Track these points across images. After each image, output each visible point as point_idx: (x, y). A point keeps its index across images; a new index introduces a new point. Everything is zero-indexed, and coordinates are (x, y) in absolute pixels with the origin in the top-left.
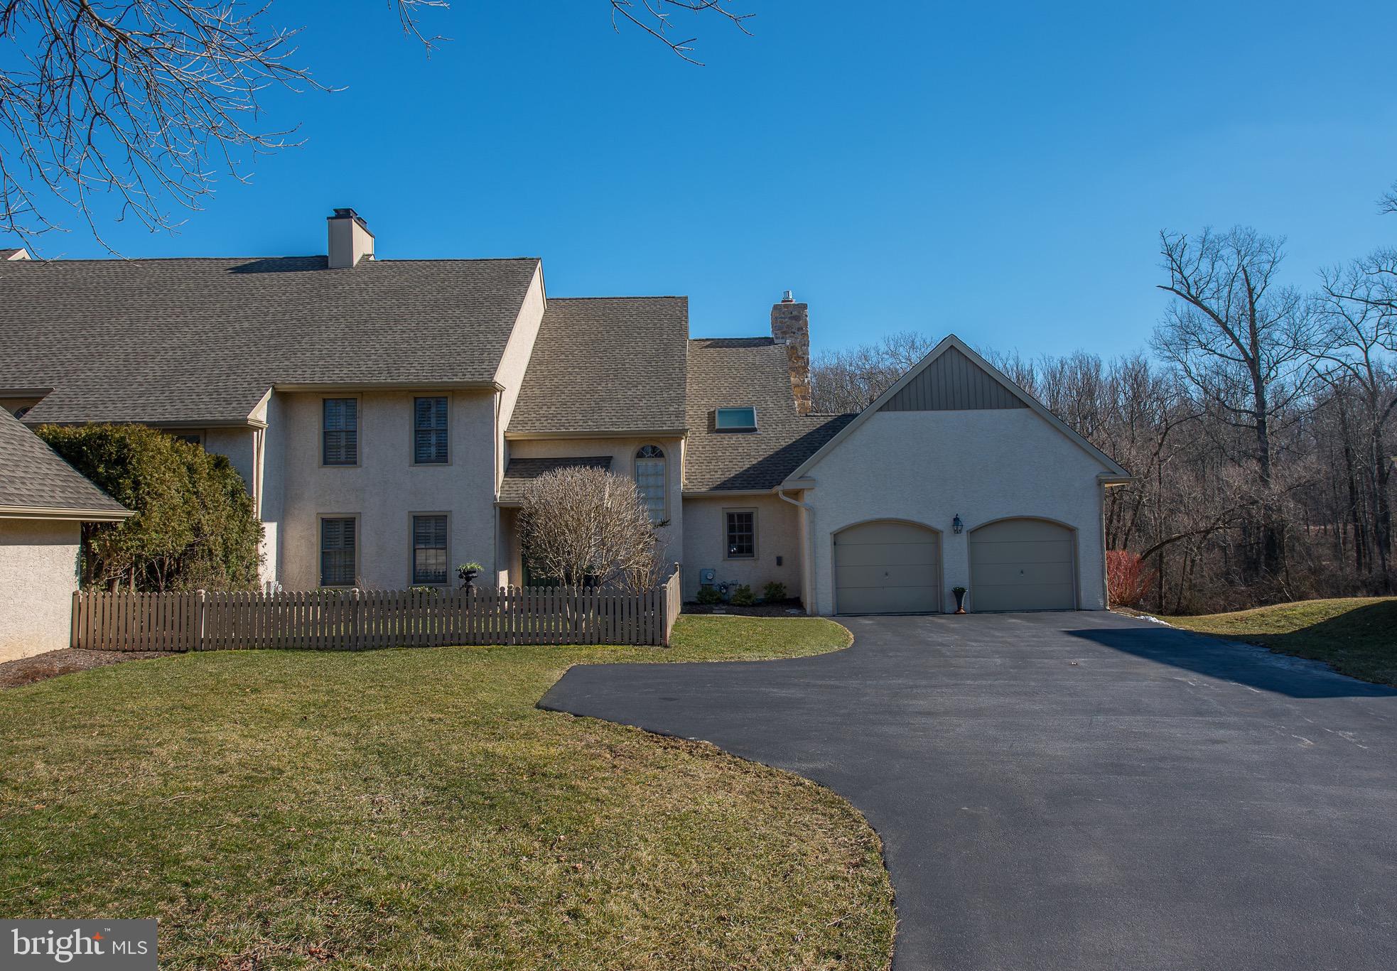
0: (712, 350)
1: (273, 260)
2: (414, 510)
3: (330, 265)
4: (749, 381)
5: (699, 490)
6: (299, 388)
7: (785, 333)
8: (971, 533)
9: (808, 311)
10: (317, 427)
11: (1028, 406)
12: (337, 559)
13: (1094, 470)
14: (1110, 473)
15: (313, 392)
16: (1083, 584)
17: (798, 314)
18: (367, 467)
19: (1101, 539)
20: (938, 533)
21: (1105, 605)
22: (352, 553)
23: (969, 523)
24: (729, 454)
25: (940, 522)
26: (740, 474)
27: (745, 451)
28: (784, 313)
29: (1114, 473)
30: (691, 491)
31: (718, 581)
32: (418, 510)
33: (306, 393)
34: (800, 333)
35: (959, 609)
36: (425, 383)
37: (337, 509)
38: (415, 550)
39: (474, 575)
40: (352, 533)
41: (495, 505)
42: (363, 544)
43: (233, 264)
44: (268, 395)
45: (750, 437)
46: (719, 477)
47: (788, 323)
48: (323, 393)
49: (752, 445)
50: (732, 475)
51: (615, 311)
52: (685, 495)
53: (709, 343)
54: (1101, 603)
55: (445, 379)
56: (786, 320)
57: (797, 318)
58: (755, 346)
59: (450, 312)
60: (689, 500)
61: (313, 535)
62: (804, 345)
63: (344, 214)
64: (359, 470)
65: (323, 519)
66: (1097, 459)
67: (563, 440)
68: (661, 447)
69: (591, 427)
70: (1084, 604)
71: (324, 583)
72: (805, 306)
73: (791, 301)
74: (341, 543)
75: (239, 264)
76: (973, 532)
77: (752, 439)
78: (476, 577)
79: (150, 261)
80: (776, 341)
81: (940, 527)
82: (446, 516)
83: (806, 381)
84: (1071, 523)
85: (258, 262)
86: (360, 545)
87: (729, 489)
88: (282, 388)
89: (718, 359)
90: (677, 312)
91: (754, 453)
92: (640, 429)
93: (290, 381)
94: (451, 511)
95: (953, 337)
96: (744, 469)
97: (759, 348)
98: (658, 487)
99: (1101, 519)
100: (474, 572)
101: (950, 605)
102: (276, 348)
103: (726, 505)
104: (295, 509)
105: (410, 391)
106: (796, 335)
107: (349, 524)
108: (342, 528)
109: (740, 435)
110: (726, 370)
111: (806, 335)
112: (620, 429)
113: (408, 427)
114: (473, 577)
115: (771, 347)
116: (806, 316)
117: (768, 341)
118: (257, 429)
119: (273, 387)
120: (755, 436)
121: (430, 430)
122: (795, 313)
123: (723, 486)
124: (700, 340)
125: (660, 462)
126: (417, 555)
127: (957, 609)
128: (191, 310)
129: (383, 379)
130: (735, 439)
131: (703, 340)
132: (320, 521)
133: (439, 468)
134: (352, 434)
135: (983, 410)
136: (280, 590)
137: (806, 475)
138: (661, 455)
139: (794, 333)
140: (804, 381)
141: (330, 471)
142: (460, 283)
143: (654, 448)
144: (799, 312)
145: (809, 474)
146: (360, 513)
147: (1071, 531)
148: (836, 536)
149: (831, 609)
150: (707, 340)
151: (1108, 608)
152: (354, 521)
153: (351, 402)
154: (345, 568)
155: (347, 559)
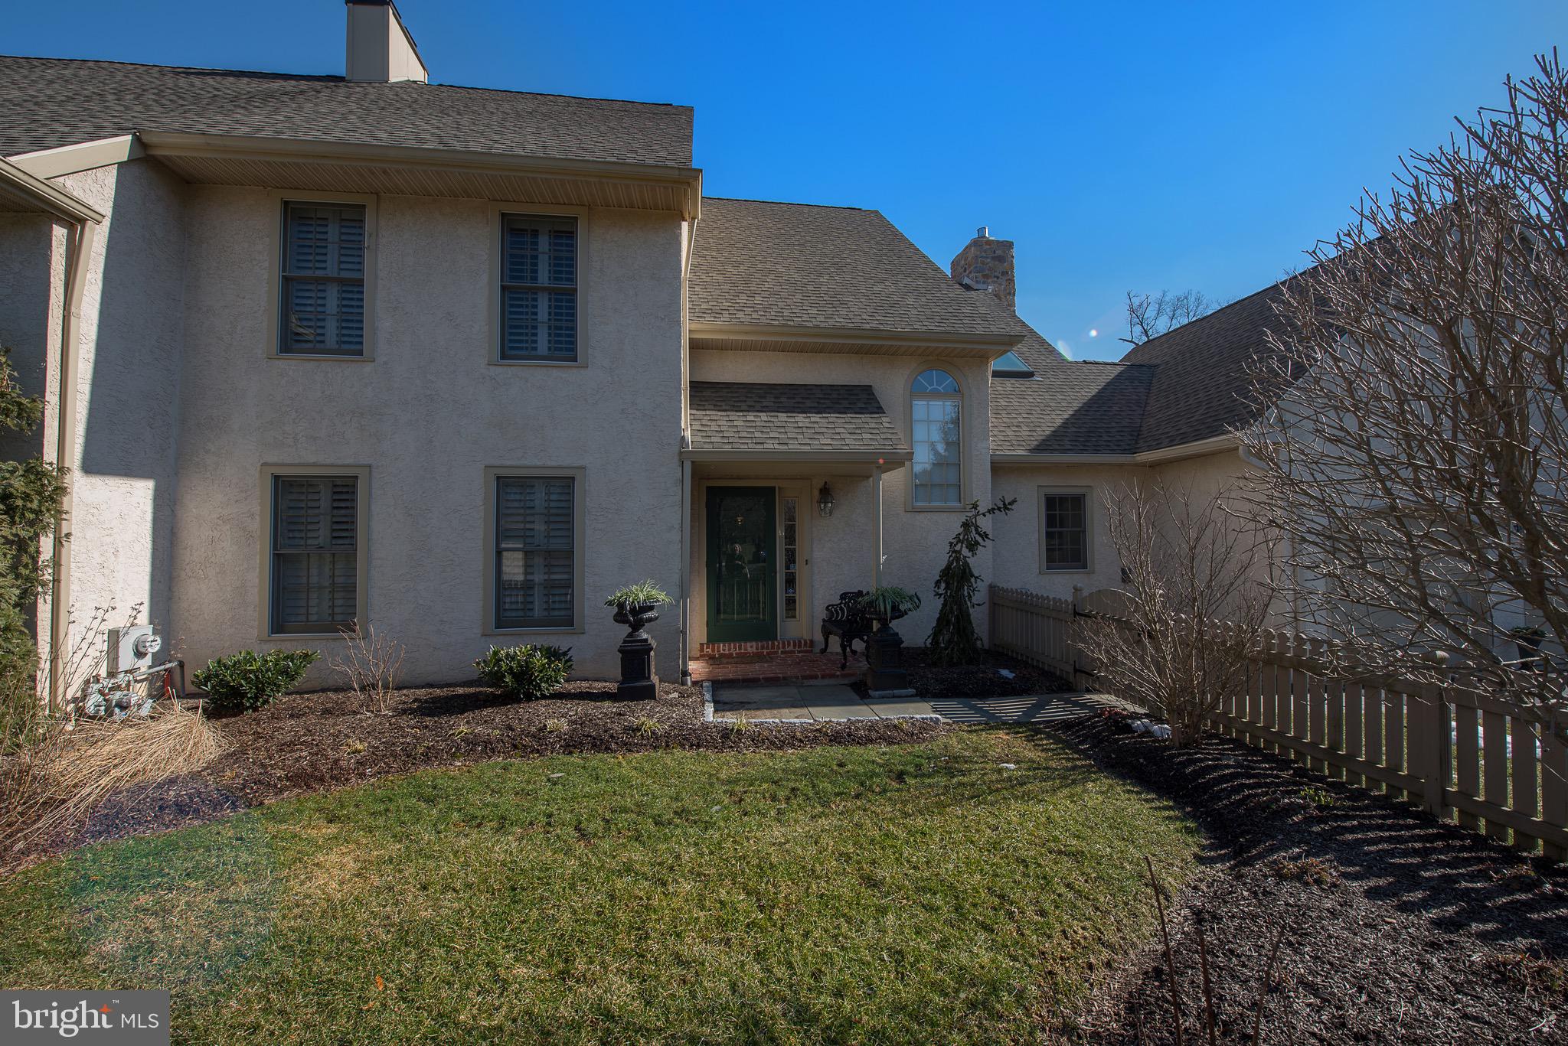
2: (497, 463)
5: (1015, 454)
7: (986, 276)
9: (1015, 252)
10: (266, 264)
12: (314, 571)
17: (1002, 254)
18: (385, 363)
22: (351, 557)
24: (1018, 403)
26: (1059, 431)
27: (1038, 400)
28: (985, 252)
30: (999, 453)
32: (508, 463)
34: (1005, 278)
36: (531, 158)
37: (312, 455)
38: (499, 553)
39: (650, 614)
40: (347, 511)
41: (682, 456)
42: (374, 536)
44: (118, 146)
45: (1030, 384)
46: (1030, 435)
47: (990, 265)
49: (1041, 393)
50: (1047, 432)
52: (995, 459)
56: (988, 260)
57: (1001, 259)
61: (254, 514)
62: (1010, 294)
64: (368, 368)
65: (276, 478)
68: (957, 375)
71: (279, 623)
72: (1009, 245)
73: (989, 238)
74: (322, 536)
77: (1034, 386)
78: (657, 618)
80: (975, 287)
82: (573, 478)
86: (367, 540)
87: (1060, 452)
88: (164, 149)
91: (1054, 404)
93: (186, 131)
94: (584, 468)
96: (1058, 424)
100: (651, 608)
103: (1044, 481)
104: (207, 452)
106: (1000, 281)
107: (342, 490)
108: (325, 501)
109: (1013, 381)
111: (1011, 281)
112: (900, 330)
113: (485, 278)
114: (650, 620)
116: (1013, 257)
119: (138, 137)
120: (1035, 382)
121: (536, 290)
122: (998, 253)
123: (1046, 447)
126: (505, 562)
130: (1010, 385)
132: (269, 482)
133: (555, 372)
134: (353, 287)
139: (998, 278)
141: (296, 368)
144: (1004, 252)
146: (369, 466)
152: (355, 486)
153: (352, 217)
154: (332, 592)
155: (337, 573)
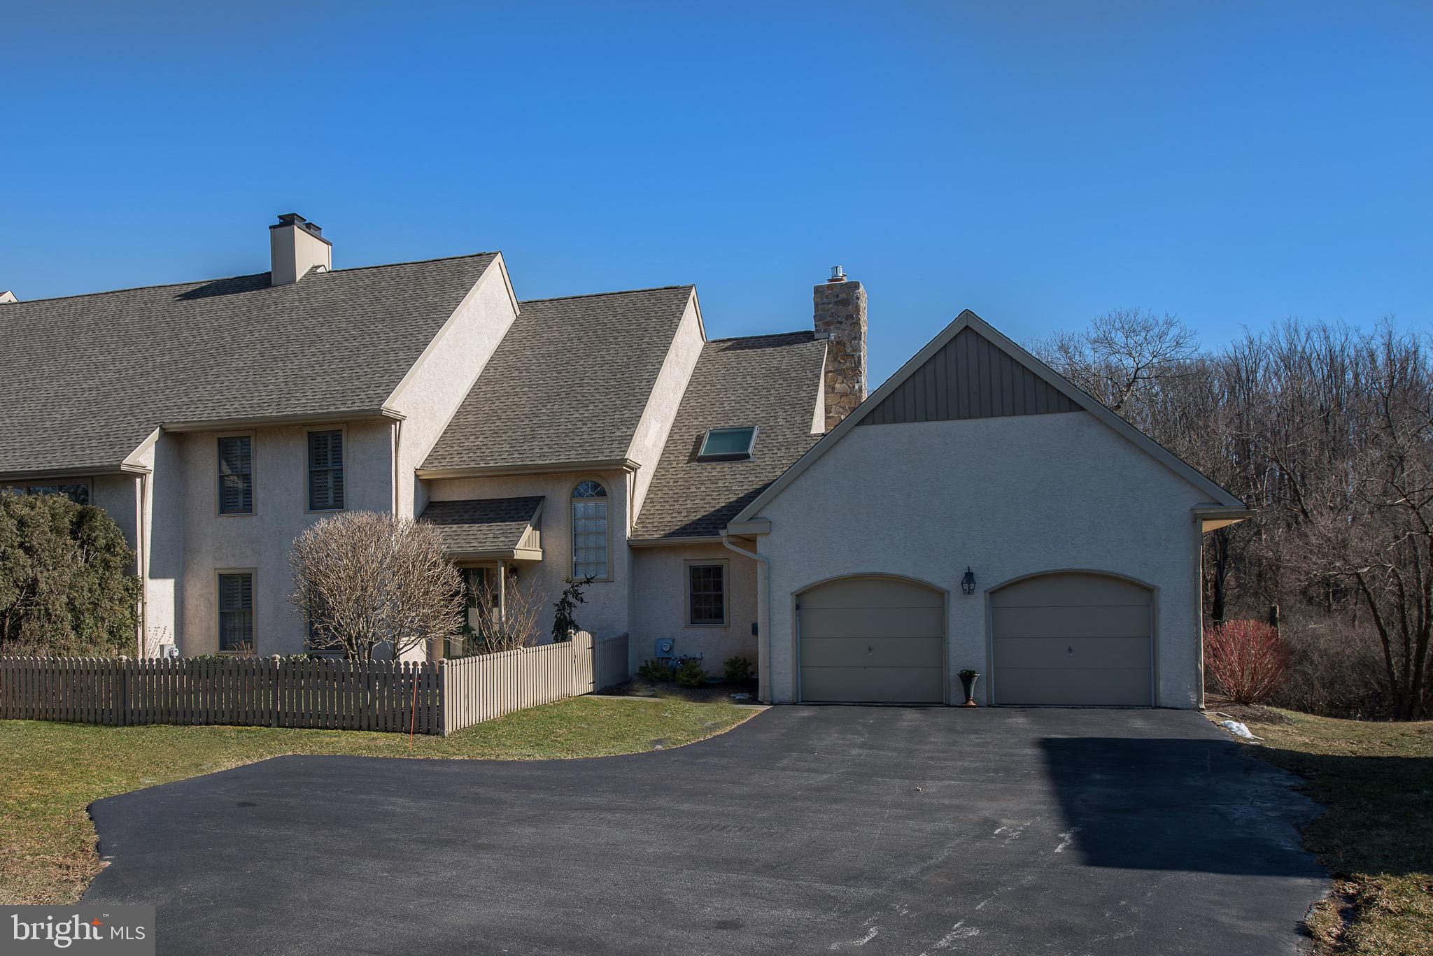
0: (729, 353)
1: (223, 281)
3: (273, 282)
4: (764, 392)
5: (650, 537)
6: (185, 427)
7: (828, 324)
8: (991, 593)
9: (861, 292)
11: (1082, 409)
12: (236, 621)
13: (1188, 500)
14: (1214, 504)
15: (207, 431)
16: (1164, 669)
17: (847, 297)
18: (262, 516)
19: (1195, 604)
20: (944, 594)
21: (1199, 701)
22: (250, 614)
23: (989, 579)
24: (704, 489)
25: (945, 577)
26: (709, 515)
27: (727, 484)
28: (827, 297)
29: (1221, 504)
30: (640, 538)
31: (678, 653)
33: (202, 432)
34: (849, 323)
35: (968, 699)
36: (310, 414)
37: (233, 564)
40: (249, 591)
42: (259, 603)
43: (184, 290)
44: (155, 435)
45: (740, 467)
46: (681, 519)
47: (833, 310)
48: (217, 431)
49: (737, 476)
50: (698, 517)
51: (598, 311)
52: (631, 544)
53: (729, 344)
54: (1193, 699)
55: (332, 409)
56: (831, 306)
57: (845, 303)
58: (789, 344)
59: (372, 327)
60: (638, 550)
61: (212, 593)
62: (855, 338)
63: (288, 221)
64: (254, 519)
65: (220, 575)
66: (1193, 485)
67: (487, 477)
68: (604, 484)
69: (517, 460)
70: (1164, 699)
71: (223, 646)
72: (857, 286)
73: (841, 280)
74: (238, 603)
75: (191, 289)
76: (994, 593)
77: (741, 468)
79: (111, 294)
80: (816, 336)
81: (944, 586)
83: (857, 387)
84: (1147, 579)
85: (210, 285)
86: (257, 605)
87: (688, 535)
88: (172, 428)
89: (734, 364)
90: (673, 306)
91: (737, 488)
92: (571, 460)
93: (180, 418)
95: (967, 314)
96: (716, 508)
97: (792, 347)
98: (599, 533)
99: (1196, 574)
101: (956, 695)
102: (182, 382)
103: (689, 556)
104: (194, 564)
105: (305, 425)
106: (843, 326)
107: (246, 580)
108: (239, 586)
109: (727, 465)
110: (739, 379)
111: (857, 324)
112: (547, 462)
113: (302, 467)
115: (809, 344)
116: (858, 299)
117: (807, 336)
118: (142, 475)
119: (161, 427)
120: (746, 464)
121: (326, 471)
122: (843, 296)
123: (684, 531)
124: (720, 341)
125: (602, 502)
127: (965, 700)
128: (125, 344)
129: (270, 412)
130: (717, 469)
131: (723, 341)
132: (217, 577)
135: (1012, 417)
136: (176, 654)
137: (759, 515)
138: (602, 493)
139: (841, 323)
140: (854, 387)
141: (227, 521)
142: (398, 291)
143: (596, 486)
144: (849, 295)
145: (765, 514)
146: (256, 568)
147: (1149, 591)
148: (801, 600)
149: (790, 694)
150: (729, 340)
151: (1203, 706)
152: (251, 578)
153: (245, 441)
154: (244, 631)
155: (246, 621)
